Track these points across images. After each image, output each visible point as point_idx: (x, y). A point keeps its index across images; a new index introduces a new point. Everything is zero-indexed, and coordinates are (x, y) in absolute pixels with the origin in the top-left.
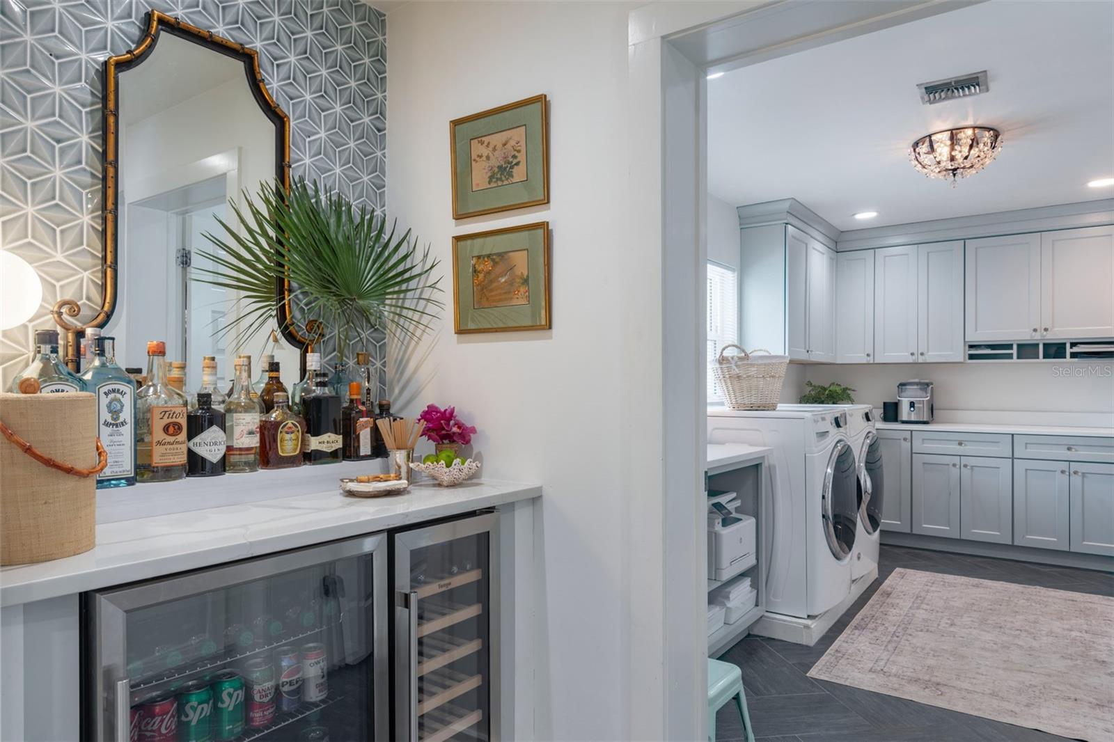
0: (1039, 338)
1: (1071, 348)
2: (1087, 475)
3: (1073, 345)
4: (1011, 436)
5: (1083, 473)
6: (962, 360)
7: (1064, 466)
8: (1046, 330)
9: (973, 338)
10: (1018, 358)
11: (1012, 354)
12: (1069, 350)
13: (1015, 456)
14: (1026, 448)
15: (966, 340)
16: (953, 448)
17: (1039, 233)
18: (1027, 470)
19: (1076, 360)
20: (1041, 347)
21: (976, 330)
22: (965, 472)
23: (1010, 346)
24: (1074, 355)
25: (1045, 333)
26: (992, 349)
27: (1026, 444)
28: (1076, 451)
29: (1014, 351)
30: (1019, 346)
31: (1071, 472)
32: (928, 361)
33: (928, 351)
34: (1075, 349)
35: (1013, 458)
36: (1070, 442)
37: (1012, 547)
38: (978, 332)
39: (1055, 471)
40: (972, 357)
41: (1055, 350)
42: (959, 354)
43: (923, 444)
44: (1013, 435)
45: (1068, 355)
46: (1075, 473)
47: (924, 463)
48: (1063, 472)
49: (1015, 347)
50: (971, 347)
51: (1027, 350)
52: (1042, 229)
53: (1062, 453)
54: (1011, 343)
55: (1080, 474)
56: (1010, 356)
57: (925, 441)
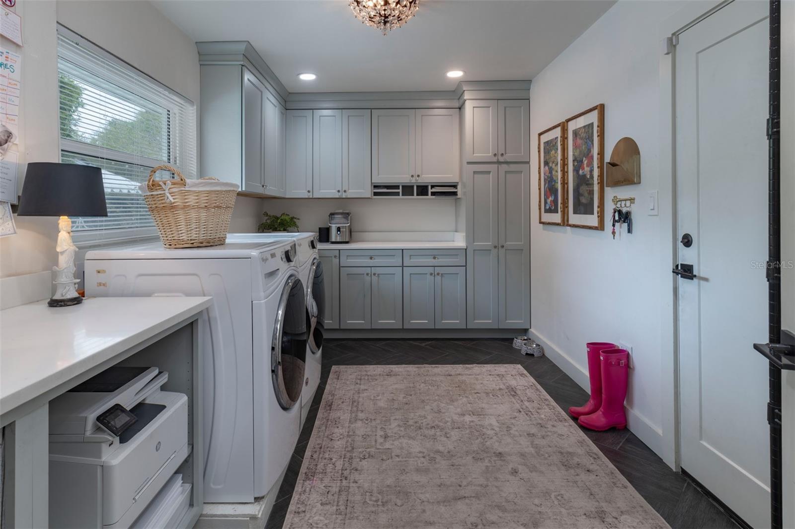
0: (414, 182)
1: (431, 189)
2: (444, 275)
3: (433, 187)
4: (401, 250)
5: (442, 274)
6: (370, 196)
7: (431, 270)
8: (418, 176)
9: (378, 180)
10: (402, 195)
11: (399, 192)
12: (430, 191)
13: (404, 265)
14: (410, 259)
15: (373, 182)
16: (366, 261)
17: (414, 110)
18: (411, 274)
19: (434, 197)
20: (415, 188)
21: (378, 175)
22: (375, 278)
23: (397, 187)
24: (433, 194)
25: (418, 178)
26: (387, 189)
27: (410, 256)
28: (438, 259)
29: (400, 190)
30: (403, 186)
31: (436, 274)
32: (349, 197)
33: (349, 190)
34: (434, 190)
35: (403, 266)
36: (435, 253)
37: (403, 330)
38: (379, 176)
39: (426, 274)
40: (376, 194)
41: (423, 190)
42: (367, 192)
43: (347, 259)
44: (403, 250)
45: (430, 193)
46: (438, 274)
47: (348, 274)
48: (431, 274)
49: (401, 187)
50: (375, 187)
51: (408, 190)
52: (416, 107)
53: (430, 261)
54: (398, 184)
55: (440, 275)
56: (398, 194)
57: (348, 257)
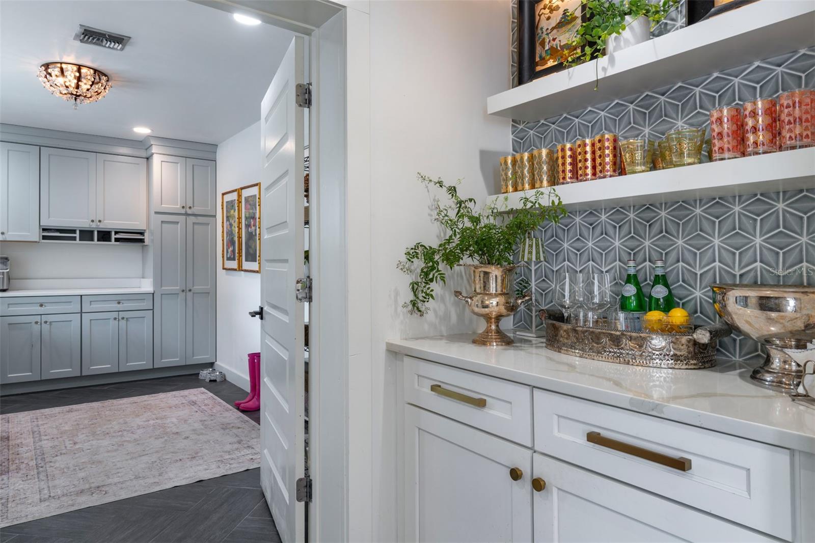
0: (95, 227)
1: (115, 235)
2: (129, 319)
3: (116, 233)
4: (80, 296)
5: (127, 318)
6: (37, 240)
7: (115, 315)
8: (100, 221)
9: (46, 223)
10: (80, 240)
11: (75, 237)
12: (113, 236)
13: (83, 311)
14: (91, 305)
15: (41, 224)
16: (37, 309)
17: (95, 154)
18: (91, 320)
19: (118, 243)
20: (96, 234)
21: (49, 217)
22: (46, 327)
23: (74, 231)
24: (117, 240)
25: (99, 224)
26: (60, 233)
27: (91, 302)
28: (123, 304)
29: (77, 235)
30: (80, 231)
31: (120, 318)
32: (8, 239)
33: (8, 232)
34: (118, 236)
35: (81, 313)
36: (119, 299)
37: (81, 377)
38: (50, 219)
39: (109, 319)
40: (44, 238)
41: (105, 236)
42: (34, 235)
43: (8, 307)
44: (81, 296)
45: (113, 239)
46: (123, 318)
47: (9, 324)
48: (115, 319)
49: (78, 232)
50: (44, 230)
51: (86, 235)
52: (97, 151)
53: (114, 306)
54: (75, 229)
55: (125, 319)
56: (74, 239)
57: (10, 305)
